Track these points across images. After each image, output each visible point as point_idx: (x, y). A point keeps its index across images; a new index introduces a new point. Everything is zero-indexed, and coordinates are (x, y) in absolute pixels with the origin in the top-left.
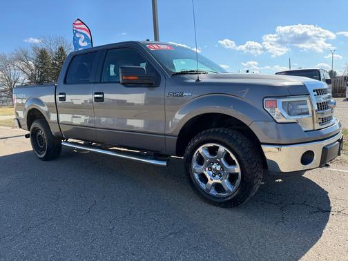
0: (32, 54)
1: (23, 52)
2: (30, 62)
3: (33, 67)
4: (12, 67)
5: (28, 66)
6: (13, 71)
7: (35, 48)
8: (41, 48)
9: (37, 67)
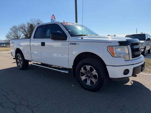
0: (27, 26)
1: (23, 25)
2: (26, 29)
3: (27, 31)
4: (18, 31)
5: (25, 31)
6: (19, 33)
7: (28, 24)
8: (30, 23)
9: (28, 31)
